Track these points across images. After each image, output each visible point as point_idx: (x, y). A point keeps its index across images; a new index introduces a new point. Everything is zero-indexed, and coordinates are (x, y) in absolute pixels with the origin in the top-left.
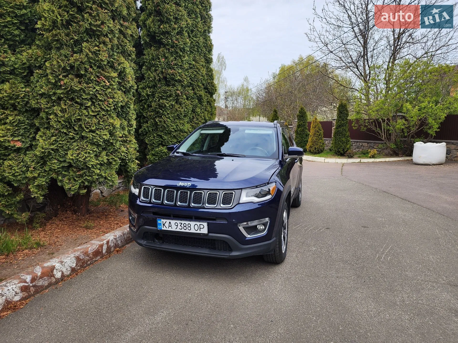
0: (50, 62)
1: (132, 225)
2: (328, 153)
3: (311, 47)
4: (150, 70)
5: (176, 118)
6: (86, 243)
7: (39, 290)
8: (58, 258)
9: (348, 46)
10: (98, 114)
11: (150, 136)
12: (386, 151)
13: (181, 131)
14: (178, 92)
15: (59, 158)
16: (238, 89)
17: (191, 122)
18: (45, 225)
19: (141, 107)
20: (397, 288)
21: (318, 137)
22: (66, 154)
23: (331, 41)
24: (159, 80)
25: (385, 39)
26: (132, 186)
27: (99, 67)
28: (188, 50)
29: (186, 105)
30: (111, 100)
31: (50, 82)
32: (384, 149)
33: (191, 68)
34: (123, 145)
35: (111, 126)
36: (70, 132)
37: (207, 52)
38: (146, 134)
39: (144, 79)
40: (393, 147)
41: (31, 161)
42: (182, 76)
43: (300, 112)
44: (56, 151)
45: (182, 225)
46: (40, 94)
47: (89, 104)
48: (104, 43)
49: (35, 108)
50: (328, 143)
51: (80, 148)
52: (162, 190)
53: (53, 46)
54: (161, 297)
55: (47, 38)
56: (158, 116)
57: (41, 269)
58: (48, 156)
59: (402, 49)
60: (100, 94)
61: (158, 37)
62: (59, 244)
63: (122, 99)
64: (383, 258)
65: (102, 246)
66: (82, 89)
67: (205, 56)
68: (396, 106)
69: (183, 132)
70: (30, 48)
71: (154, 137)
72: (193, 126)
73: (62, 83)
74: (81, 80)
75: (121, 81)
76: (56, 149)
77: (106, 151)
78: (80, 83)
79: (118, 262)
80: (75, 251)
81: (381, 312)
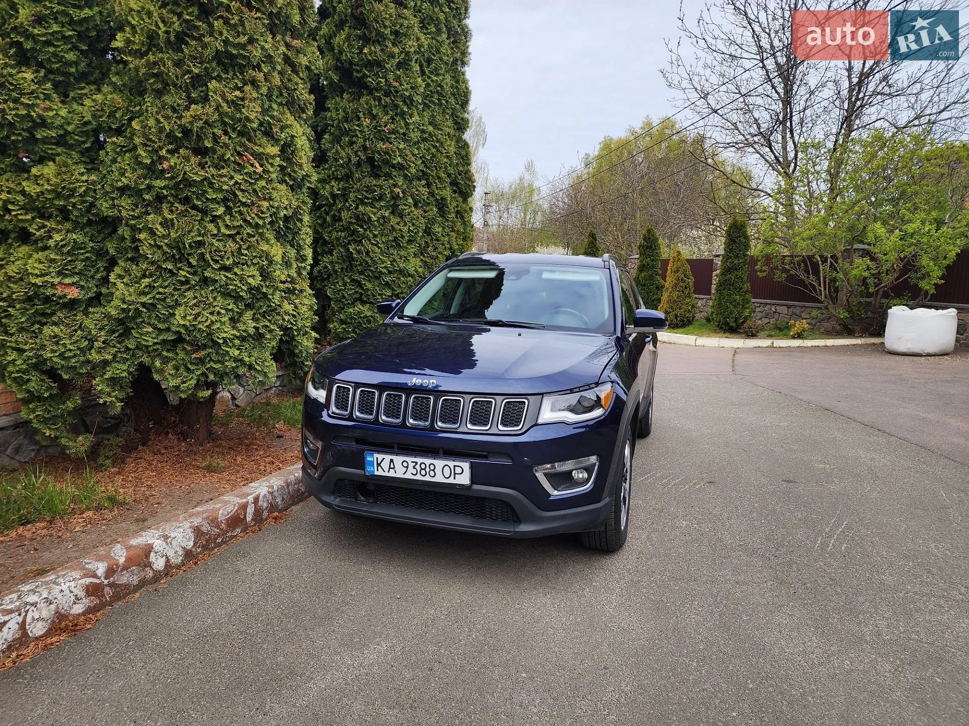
0: (142, 121)
1: (311, 464)
2: (702, 325)
3: (672, 100)
4: (338, 143)
5: (392, 246)
6: (211, 500)
7: (121, 592)
8: (157, 529)
9: (751, 100)
10: (238, 233)
11: (338, 282)
12: (827, 325)
13: (401, 272)
14: (397, 190)
15: (156, 322)
16: (510, 187)
17: (422, 254)
18: (124, 462)
19: (319, 221)
20: (864, 608)
21: (683, 292)
22: (170, 314)
23: (715, 87)
24: (359, 165)
25: (830, 85)
26: (310, 384)
27: (241, 134)
28: (420, 101)
29: (412, 219)
30: (265, 204)
31: (140, 163)
32: (823, 320)
33: (425, 140)
34: (285, 298)
35: (264, 259)
36: (180, 269)
37: (458, 106)
38: (328, 278)
39: (327, 161)
40: (842, 317)
41: (98, 327)
42: (406, 155)
43: (645, 239)
44: (151, 307)
45: (418, 467)
46: (118, 189)
47: (221, 210)
48: (254, 83)
49: (107, 217)
50: (704, 305)
51: (200, 302)
52: (377, 394)
53: (148, 86)
54: (373, 614)
55: (137, 69)
56: (355, 241)
57: (124, 550)
58: (134, 318)
59: (867, 106)
60: (243, 191)
61: (358, 71)
62: (156, 501)
63: (286, 203)
64: (831, 545)
65: (244, 507)
66: (206, 179)
67: (453, 114)
68: (851, 229)
69: (404, 276)
70: (99, 90)
71: (345, 285)
72: (425, 262)
73: (166, 165)
74: (204, 160)
75: (285, 164)
76: (151, 304)
77: (251, 309)
78: (202, 166)
79: (278, 540)
80: (190, 516)
81: (833, 655)
